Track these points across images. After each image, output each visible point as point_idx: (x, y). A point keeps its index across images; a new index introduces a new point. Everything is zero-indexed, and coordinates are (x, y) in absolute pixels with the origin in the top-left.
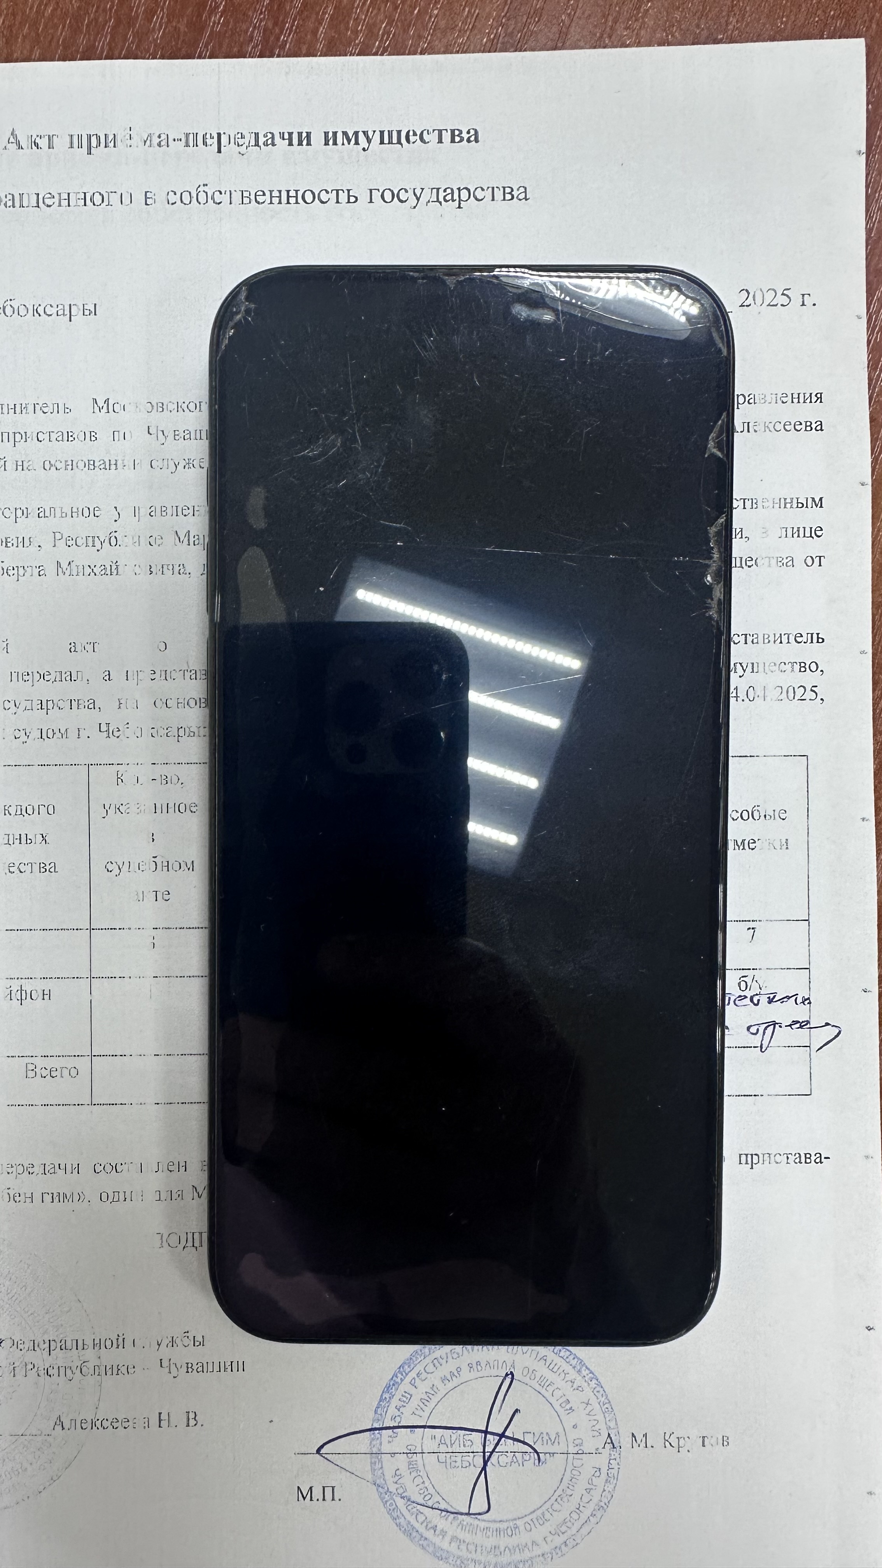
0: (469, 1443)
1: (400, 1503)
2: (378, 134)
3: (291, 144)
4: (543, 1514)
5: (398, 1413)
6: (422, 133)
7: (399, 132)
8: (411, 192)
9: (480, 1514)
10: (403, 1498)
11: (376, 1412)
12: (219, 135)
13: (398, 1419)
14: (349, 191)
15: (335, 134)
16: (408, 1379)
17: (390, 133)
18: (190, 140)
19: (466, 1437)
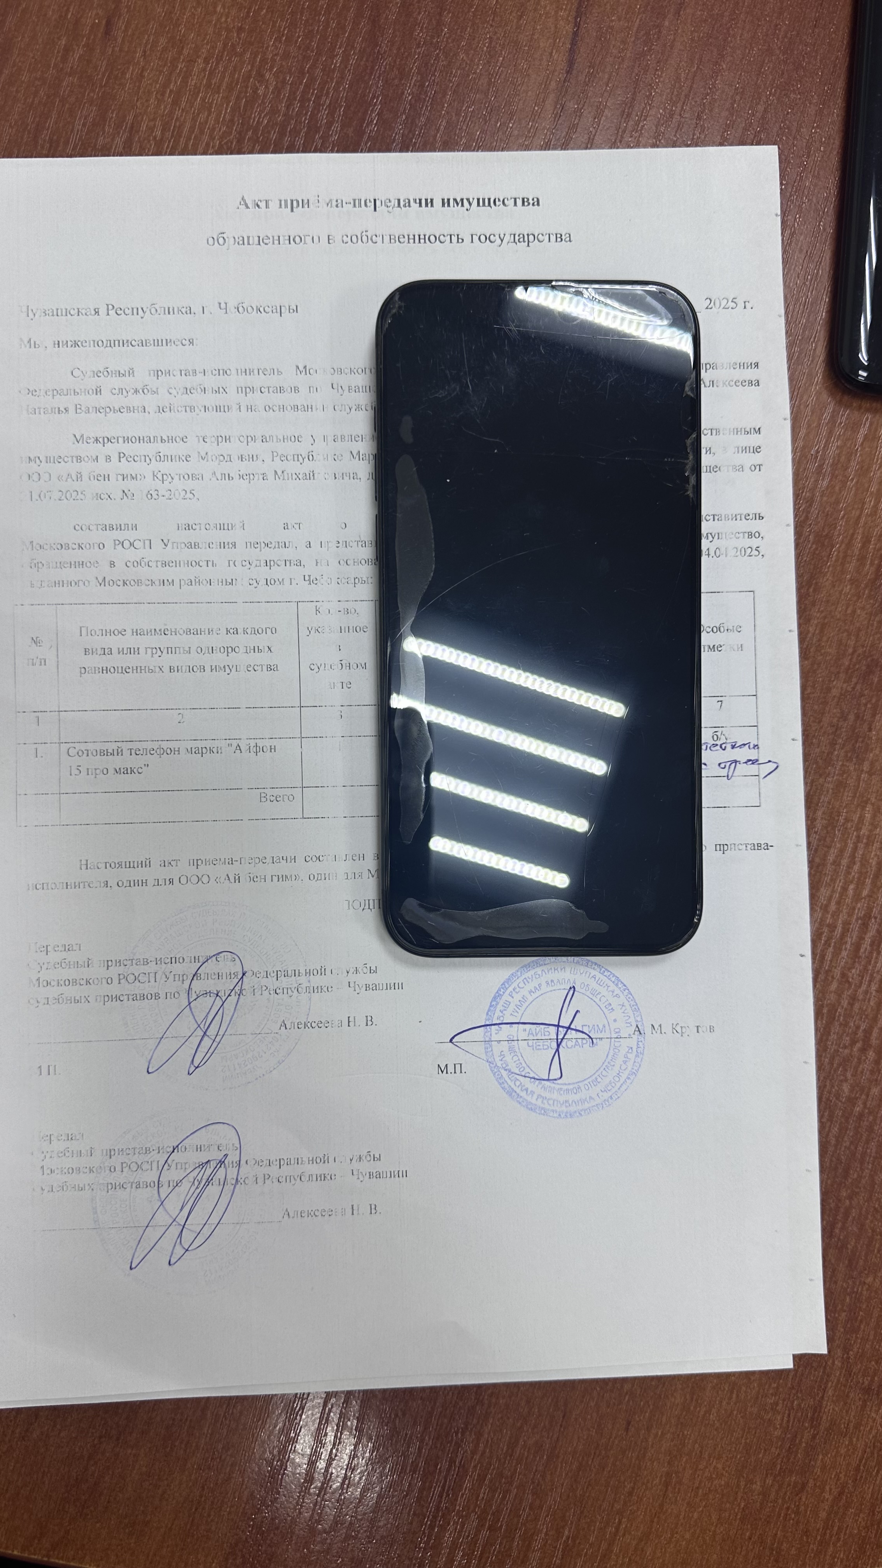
0: (547, 1033)
1: (504, 1073)
2: (476, 201)
3: (420, 205)
4: (596, 1079)
5: (501, 1015)
6: (504, 200)
7: (489, 199)
8: (497, 236)
9: (555, 1080)
10: (506, 1070)
11: (487, 1014)
12: (375, 200)
13: (502, 1018)
14: (458, 235)
15: (449, 200)
16: (508, 992)
17: (484, 200)
18: (356, 203)
19: (546, 1030)
